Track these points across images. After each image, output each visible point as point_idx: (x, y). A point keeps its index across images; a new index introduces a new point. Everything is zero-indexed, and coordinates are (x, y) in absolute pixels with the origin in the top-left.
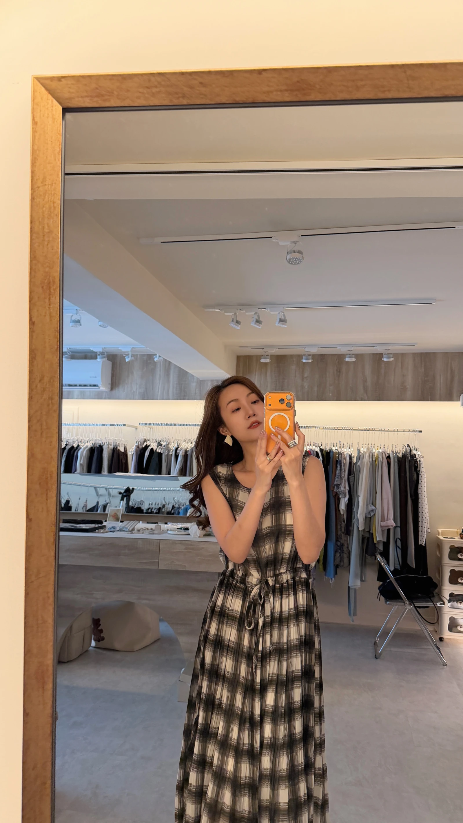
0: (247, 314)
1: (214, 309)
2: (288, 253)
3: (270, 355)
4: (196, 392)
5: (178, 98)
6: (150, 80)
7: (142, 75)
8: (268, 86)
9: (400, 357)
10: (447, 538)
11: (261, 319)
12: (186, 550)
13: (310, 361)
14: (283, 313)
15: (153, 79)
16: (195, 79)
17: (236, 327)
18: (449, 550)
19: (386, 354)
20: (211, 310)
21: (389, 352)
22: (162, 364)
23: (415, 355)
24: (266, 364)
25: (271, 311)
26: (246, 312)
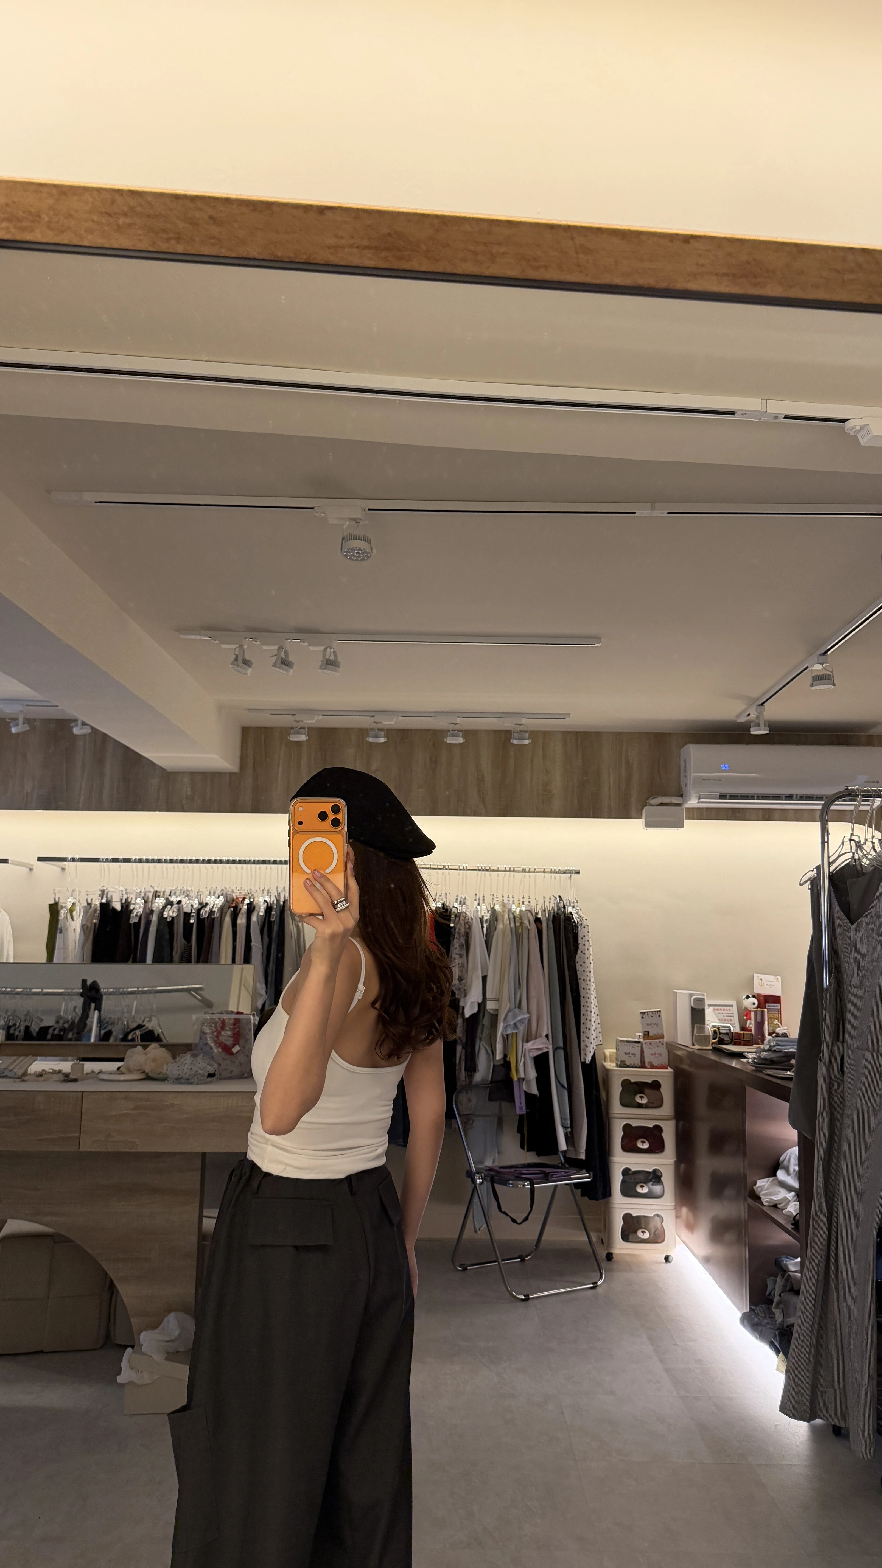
0: (264, 647)
1: (200, 635)
2: (343, 539)
3: (306, 726)
4: (160, 796)
5: (168, 240)
6: (113, 202)
7: (99, 190)
8: (337, 236)
9: (541, 737)
11: (291, 659)
12: (136, 1111)
13: (382, 740)
14: (333, 649)
15: (119, 200)
16: (201, 210)
17: (244, 671)
18: (621, 1088)
19: (517, 732)
20: (193, 637)
21: (522, 728)
22: (87, 738)
23: (567, 735)
24: (299, 744)
25: (311, 644)
26: (263, 644)
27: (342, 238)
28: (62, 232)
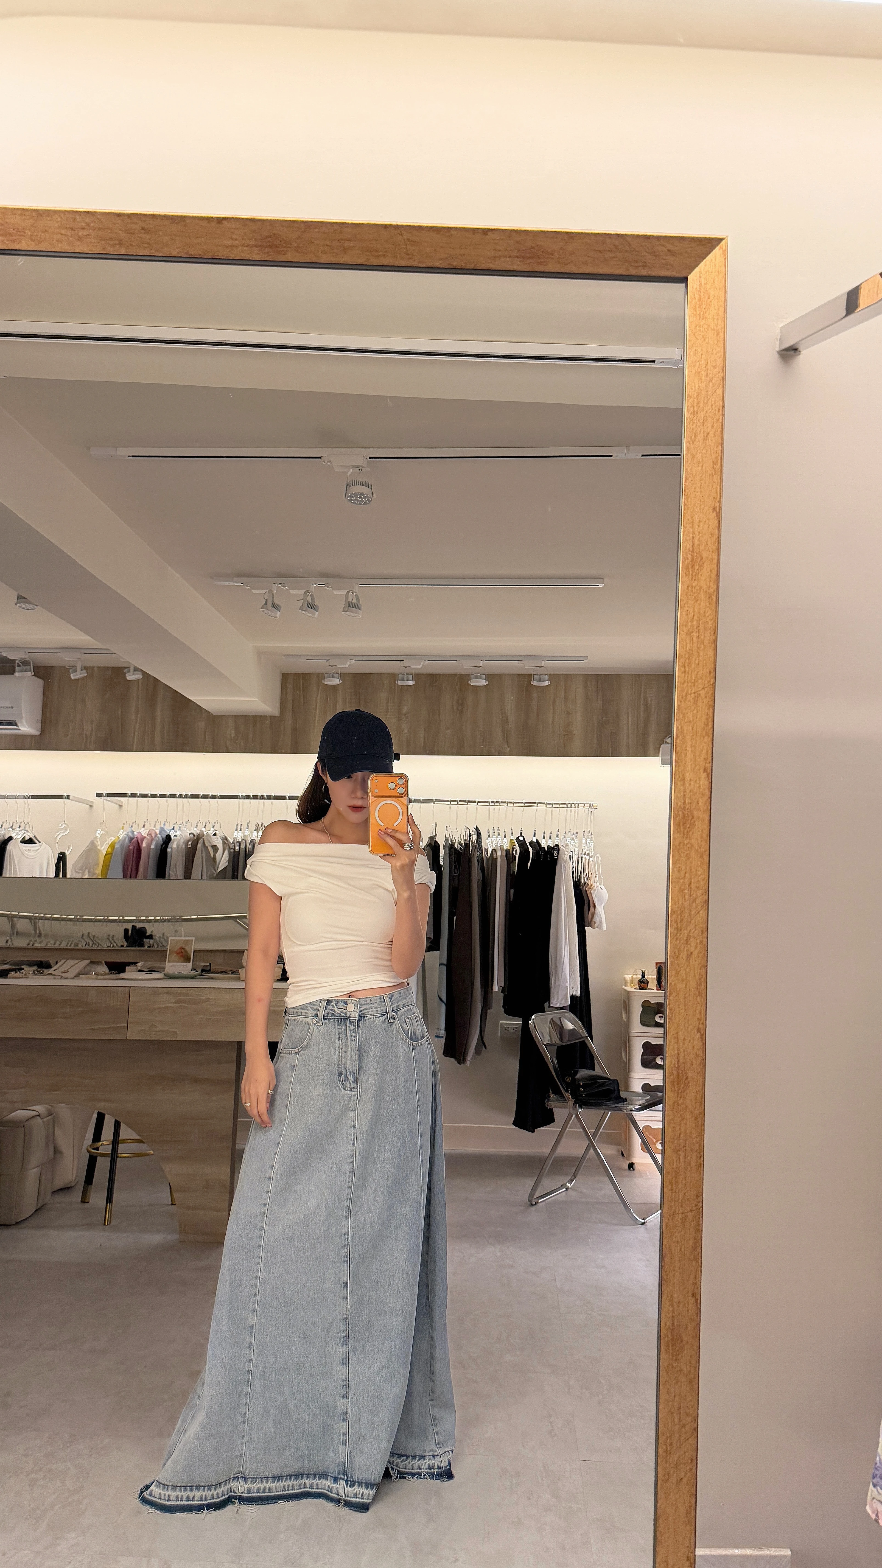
0: (292, 592)
1: (233, 581)
2: (347, 485)
3: (340, 671)
4: (205, 738)
5: (114, 245)
6: (74, 220)
7: (64, 212)
8: (232, 239)
9: (561, 679)
11: (316, 603)
12: (177, 1005)
13: (411, 683)
14: (356, 593)
15: (79, 218)
16: (136, 223)
17: (273, 614)
18: (641, 1009)
19: (538, 674)
20: (227, 583)
21: (542, 670)
22: (141, 684)
23: (587, 677)
24: (333, 688)
25: (334, 589)
26: (290, 589)
27: (236, 240)
28: (41, 242)
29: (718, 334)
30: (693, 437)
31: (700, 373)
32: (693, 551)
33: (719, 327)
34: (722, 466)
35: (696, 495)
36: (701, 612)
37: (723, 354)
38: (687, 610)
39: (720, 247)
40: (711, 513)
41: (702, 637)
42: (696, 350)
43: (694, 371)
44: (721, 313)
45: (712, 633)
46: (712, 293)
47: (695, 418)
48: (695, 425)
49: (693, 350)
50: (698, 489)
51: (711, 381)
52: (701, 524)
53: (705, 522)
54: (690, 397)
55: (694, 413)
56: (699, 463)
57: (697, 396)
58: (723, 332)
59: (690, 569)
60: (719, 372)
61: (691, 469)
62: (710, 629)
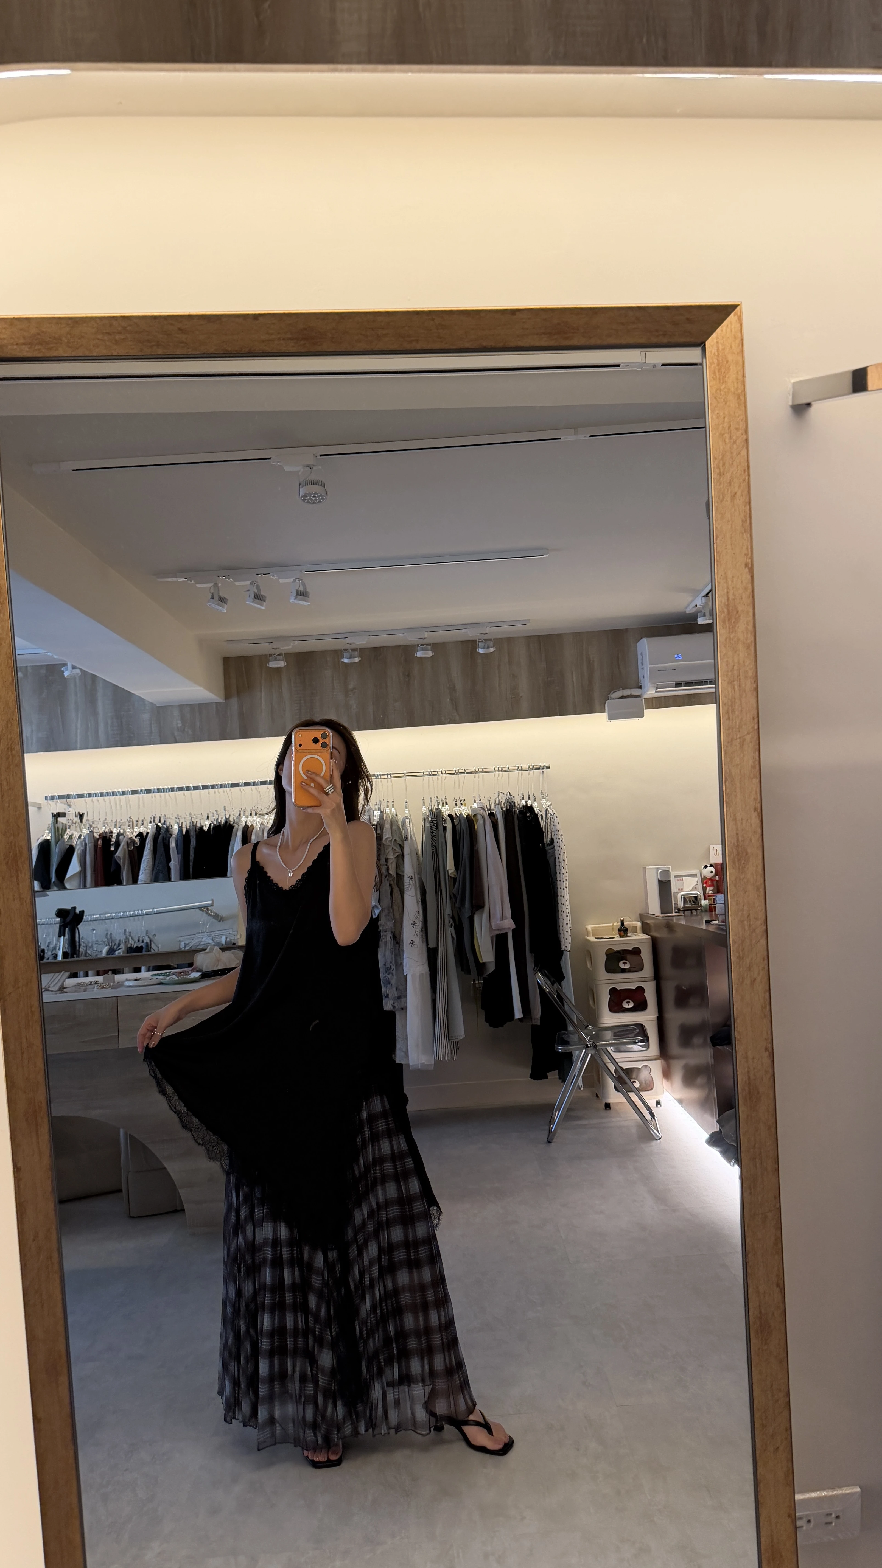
0: (238, 584)
1: (176, 578)
2: (300, 484)
4: (151, 730)
9: (505, 644)
10: (601, 938)
11: (262, 594)
13: (357, 660)
14: (302, 580)
15: (114, 323)
16: (172, 324)
17: (220, 608)
18: (606, 957)
19: (482, 641)
20: (170, 580)
21: (486, 637)
22: (78, 680)
23: (529, 639)
24: (278, 670)
25: (281, 578)
26: (235, 581)
27: (272, 334)
28: (77, 348)
29: (739, 398)
30: (721, 497)
31: (724, 436)
32: (728, 605)
33: (740, 391)
34: (751, 524)
35: (727, 552)
36: (741, 662)
37: (744, 417)
38: (727, 661)
39: (735, 313)
40: (744, 568)
41: (743, 686)
42: (718, 414)
43: (718, 434)
44: (740, 377)
45: (753, 682)
46: (730, 358)
47: (721, 479)
48: (722, 486)
49: (716, 413)
50: (729, 547)
51: (735, 442)
52: (735, 579)
53: (738, 577)
54: (715, 458)
55: (720, 474)
56: (728, 521)
57: (722, 458)
58: (743, 396)
59: (727, 622)
60: (742, 434)
61: (721, 527)
62: (750, 678)
